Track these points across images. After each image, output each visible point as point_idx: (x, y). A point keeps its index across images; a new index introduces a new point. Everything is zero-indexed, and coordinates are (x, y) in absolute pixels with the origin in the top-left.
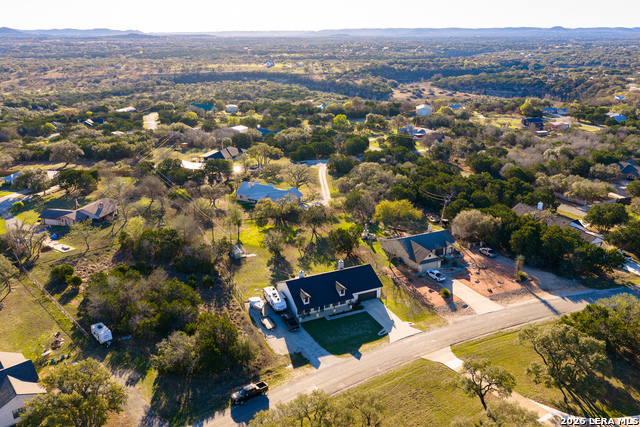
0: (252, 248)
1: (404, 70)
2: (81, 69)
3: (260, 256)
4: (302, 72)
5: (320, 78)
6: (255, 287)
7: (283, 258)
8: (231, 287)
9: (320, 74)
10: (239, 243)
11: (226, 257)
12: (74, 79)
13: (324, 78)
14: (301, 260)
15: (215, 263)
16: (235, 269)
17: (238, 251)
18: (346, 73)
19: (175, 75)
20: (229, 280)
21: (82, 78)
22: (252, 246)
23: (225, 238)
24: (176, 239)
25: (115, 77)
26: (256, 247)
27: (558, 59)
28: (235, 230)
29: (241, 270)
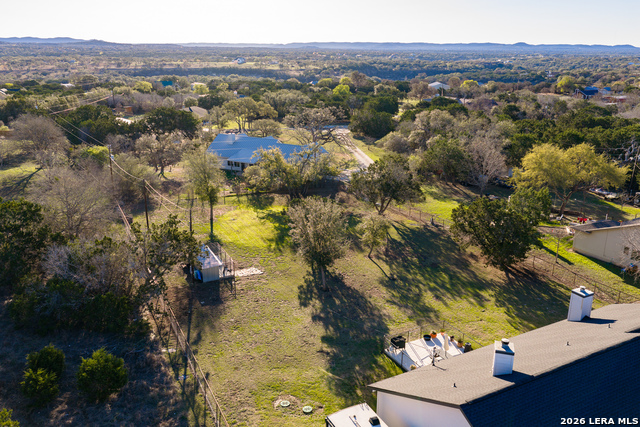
0: (247, 254)
1: (386, 69)
2: (28, 62)
3: (271, 274)
4: (276, 68)
5: (297, 74)
6: (277, 388)
7: (338, 280)
8: (191, 392)
9: (297, 70)
10: (214, 242)
11: (174, 279)
12: (19, 72)
13: (302, 73)
14: (390, 283)
15: (140, 300)
16: (203, 317)
17: (212, 262)
18: (325, 69)
19: (135, 69)
20: (182, 360)
21: (28, 71)
22: (246, 249)
23: (173, 222)
24: (33, 228)
25: (66, 70)
26: (257, 250)
27: (538, 65)
28: (203, 214)
29: (224, 319)
